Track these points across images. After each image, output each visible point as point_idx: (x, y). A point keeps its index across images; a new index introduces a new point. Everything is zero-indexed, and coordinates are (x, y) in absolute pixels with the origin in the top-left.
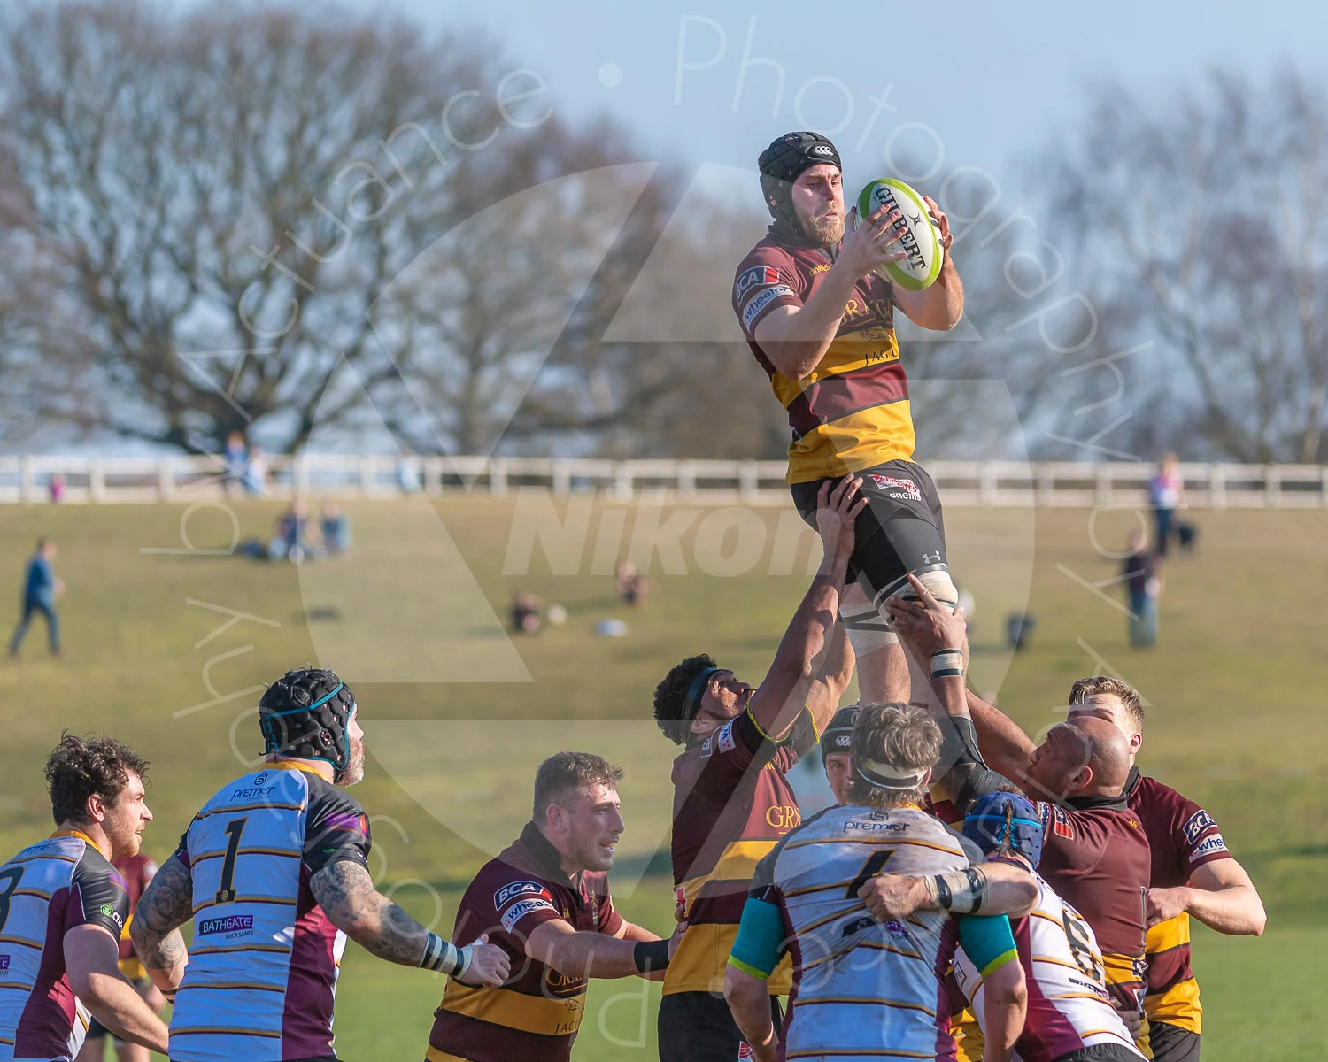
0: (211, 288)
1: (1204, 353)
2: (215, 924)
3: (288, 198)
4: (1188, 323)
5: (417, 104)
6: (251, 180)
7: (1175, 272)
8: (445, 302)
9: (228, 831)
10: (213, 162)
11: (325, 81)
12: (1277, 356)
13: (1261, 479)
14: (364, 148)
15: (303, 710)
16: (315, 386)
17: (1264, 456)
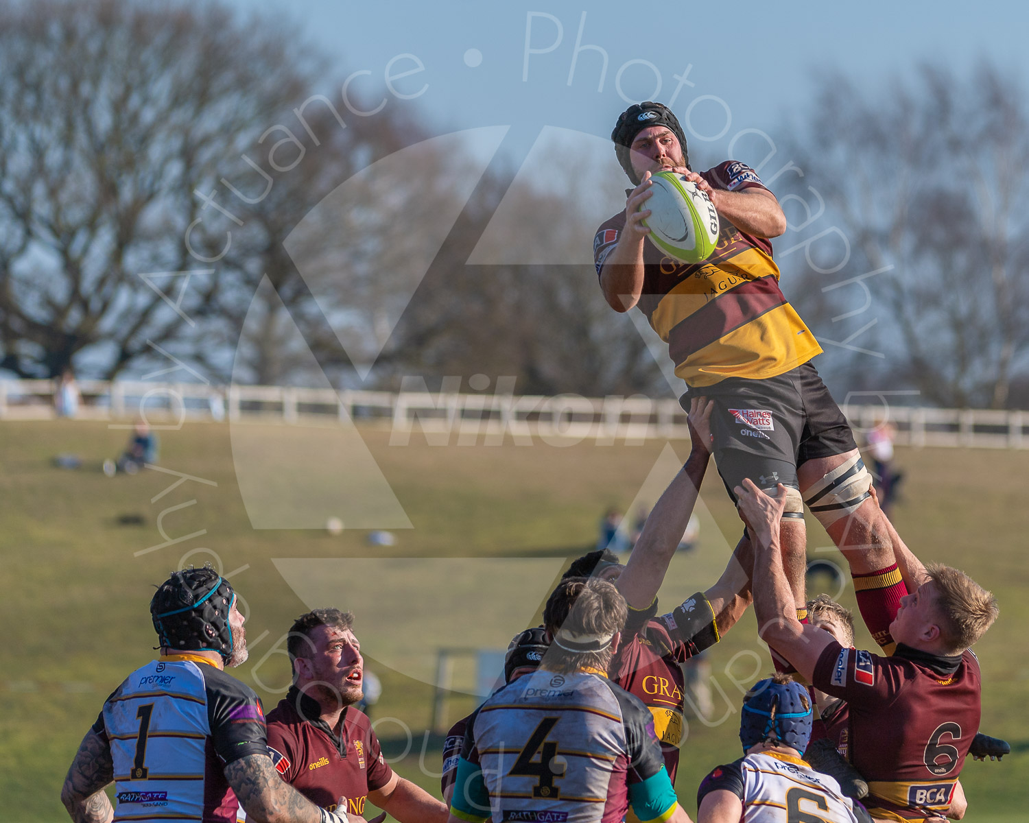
0: (44, 233)
1: (909, 310)
2: (132, 796)
3: (112, 156)
4: (895, 284)
5: (228, 77)
6: (81, 138)
7: (886, 239)
8: (247, 250)
9: (139, 716)
10: (48, 123)
11: (148, 56)
12: (972, 316)
13: (955, 423)
14: (181, 116)
15: (187, 609)
16: (133, 321)
17: (960, 401)
